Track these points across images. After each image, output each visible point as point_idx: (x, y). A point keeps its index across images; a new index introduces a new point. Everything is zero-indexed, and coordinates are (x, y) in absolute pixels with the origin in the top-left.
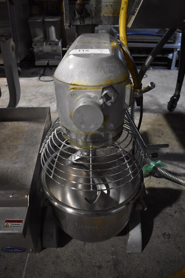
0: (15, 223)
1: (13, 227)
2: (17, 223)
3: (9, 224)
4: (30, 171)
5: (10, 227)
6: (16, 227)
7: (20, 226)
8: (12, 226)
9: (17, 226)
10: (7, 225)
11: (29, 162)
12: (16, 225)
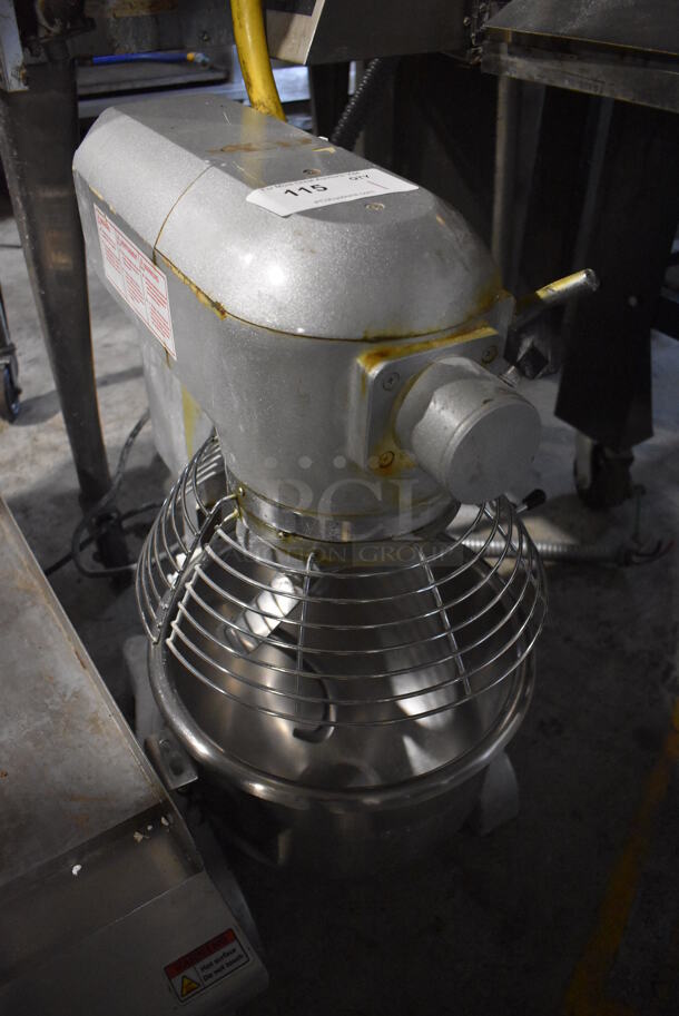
0: (212, 958)
1: (215, 977)
2: (219, 953)
3: (190, 972)
4: (80, 731)
5: (206, 983)
6: (227, 970)
7: (240, 956)
8: (210, 976)
9: (228, 965)
10: (186, 982)
11: (48, 701)
12: (223, 963)
